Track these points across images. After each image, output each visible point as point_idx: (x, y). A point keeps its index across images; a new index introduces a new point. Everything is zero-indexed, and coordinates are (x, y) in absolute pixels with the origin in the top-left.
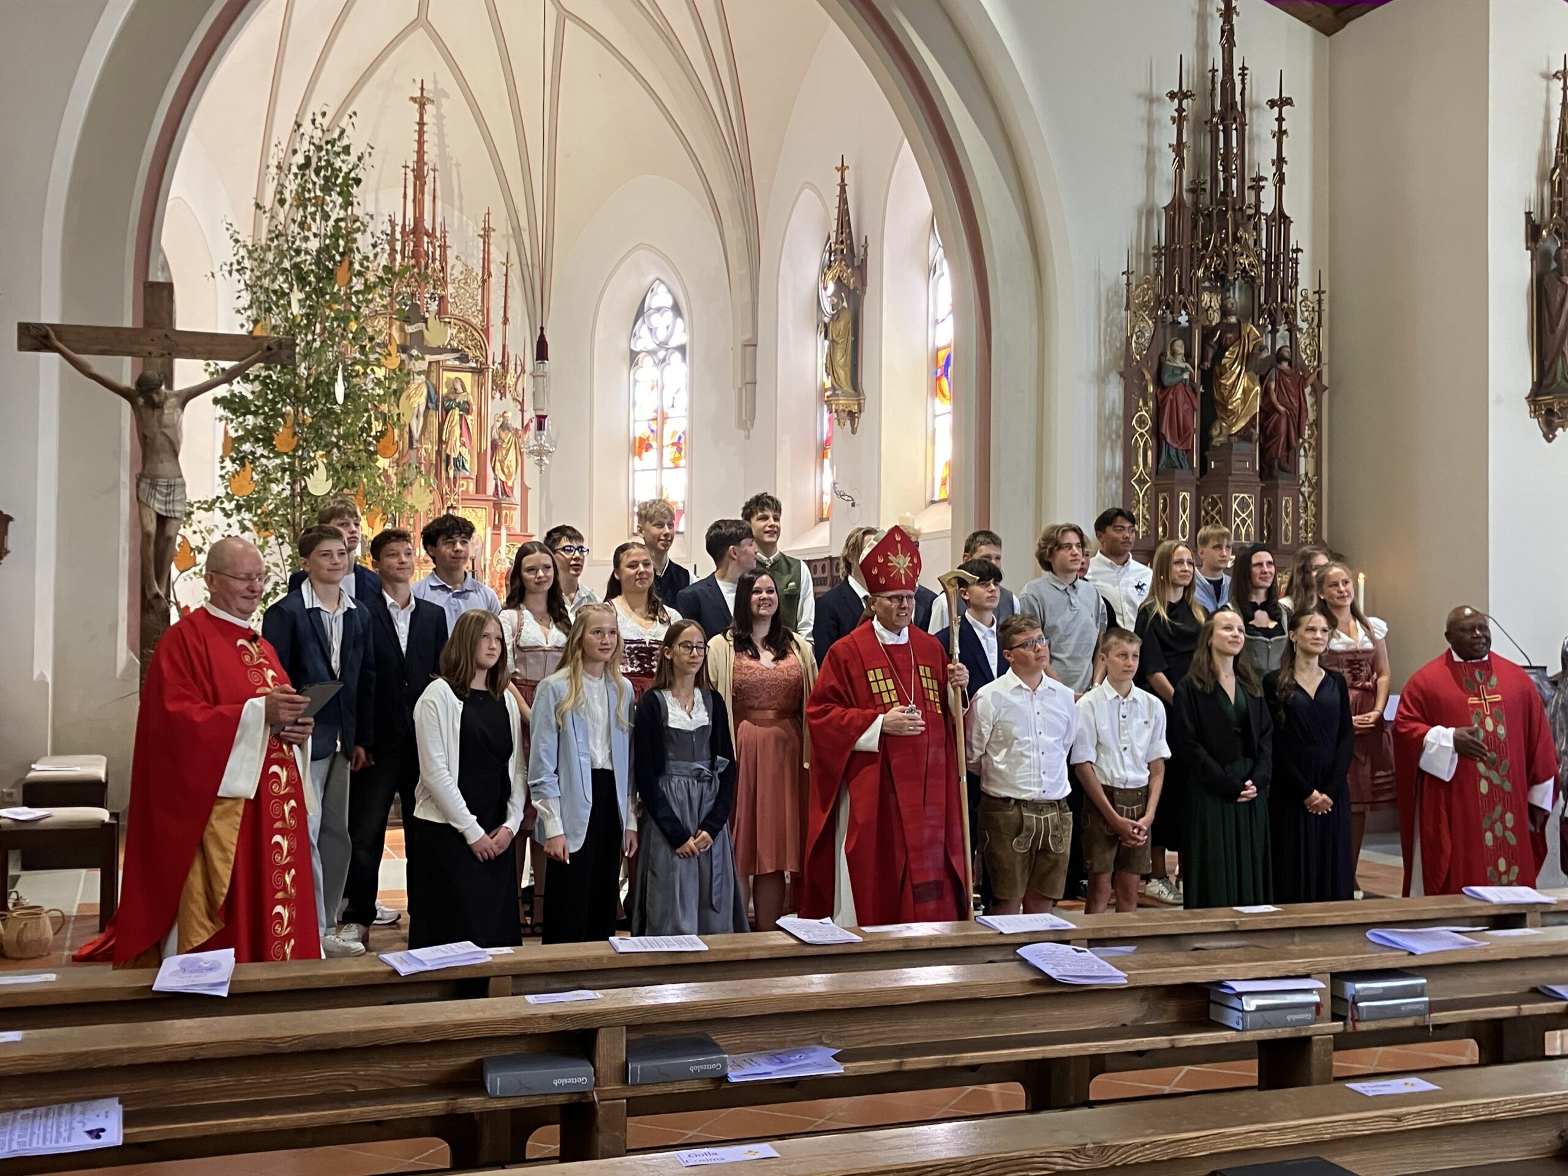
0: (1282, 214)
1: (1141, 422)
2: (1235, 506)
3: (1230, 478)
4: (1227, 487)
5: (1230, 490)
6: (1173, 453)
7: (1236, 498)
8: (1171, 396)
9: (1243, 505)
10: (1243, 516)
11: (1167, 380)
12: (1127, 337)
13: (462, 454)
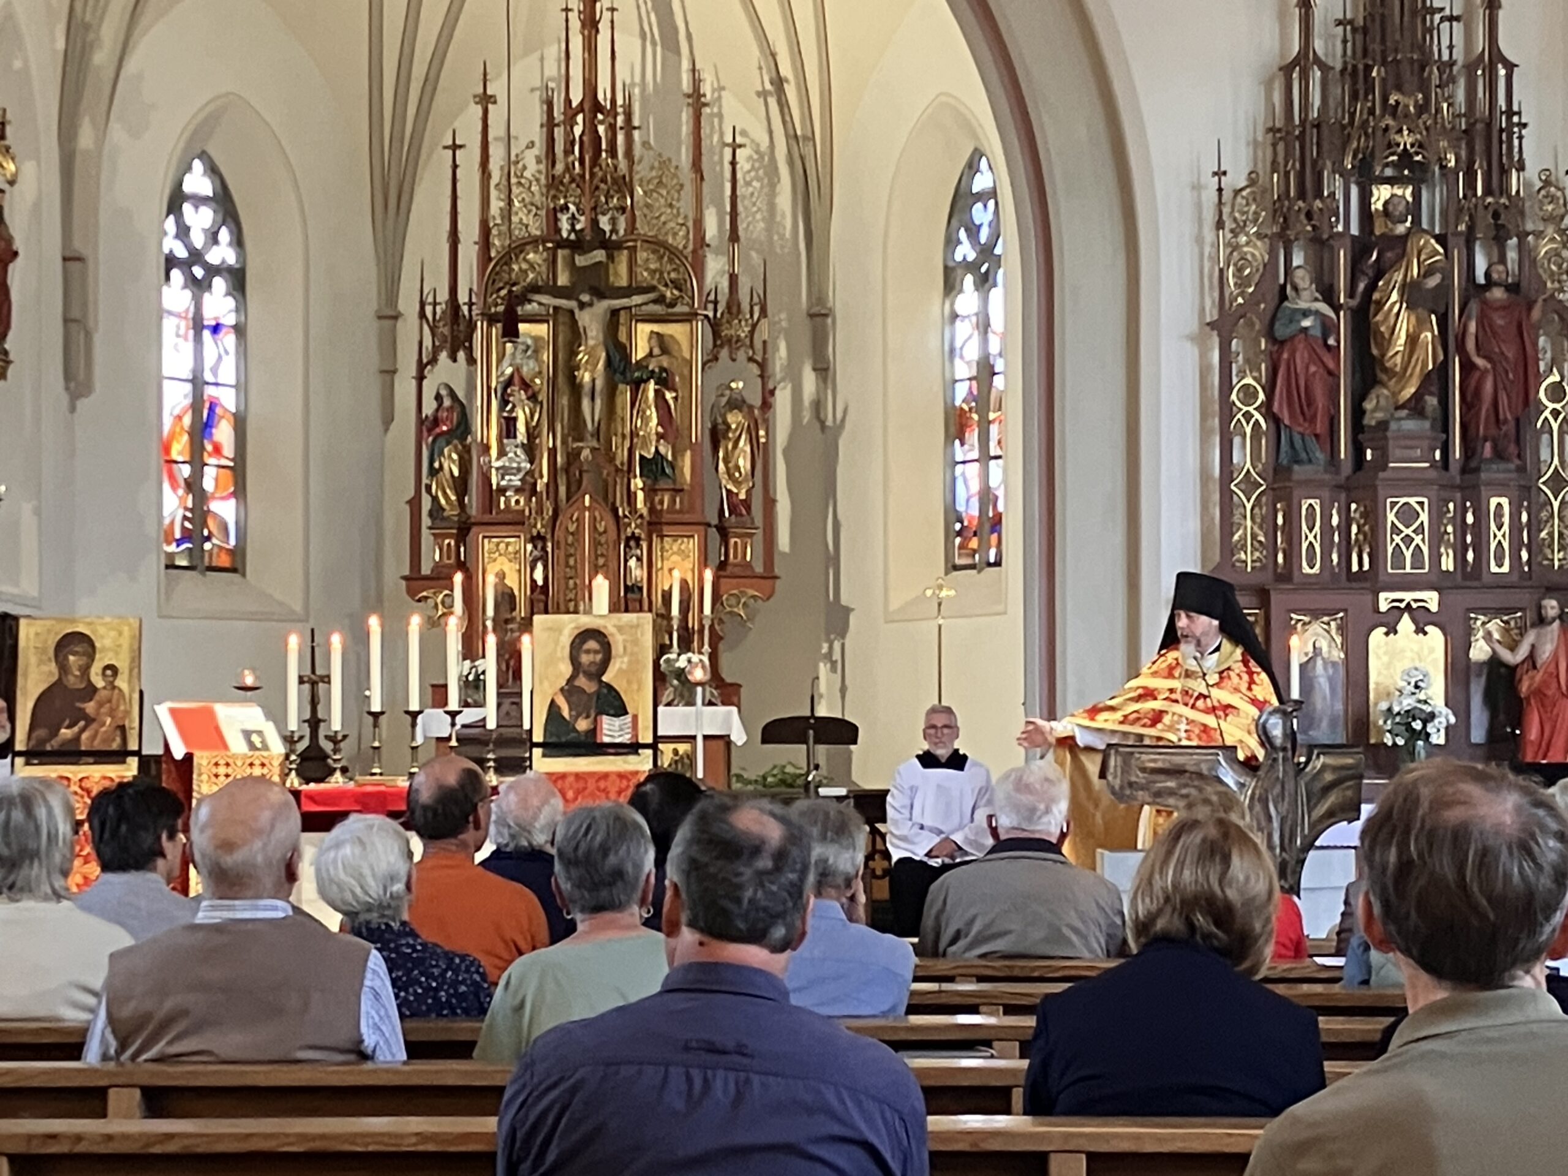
0: (1496, 55)
1: (1248, 394)
2: (1391, 517)
3: (1381, 475)
4: (1374, 488)
5: (1381, 492)
6: (1297, 439)
7: (1393, 504)
8: (1285, 356)
9: (1408, 515)
10: (1408, 531)
11: (1281, 331)
12: (1221, 271)
13: (662, 450)
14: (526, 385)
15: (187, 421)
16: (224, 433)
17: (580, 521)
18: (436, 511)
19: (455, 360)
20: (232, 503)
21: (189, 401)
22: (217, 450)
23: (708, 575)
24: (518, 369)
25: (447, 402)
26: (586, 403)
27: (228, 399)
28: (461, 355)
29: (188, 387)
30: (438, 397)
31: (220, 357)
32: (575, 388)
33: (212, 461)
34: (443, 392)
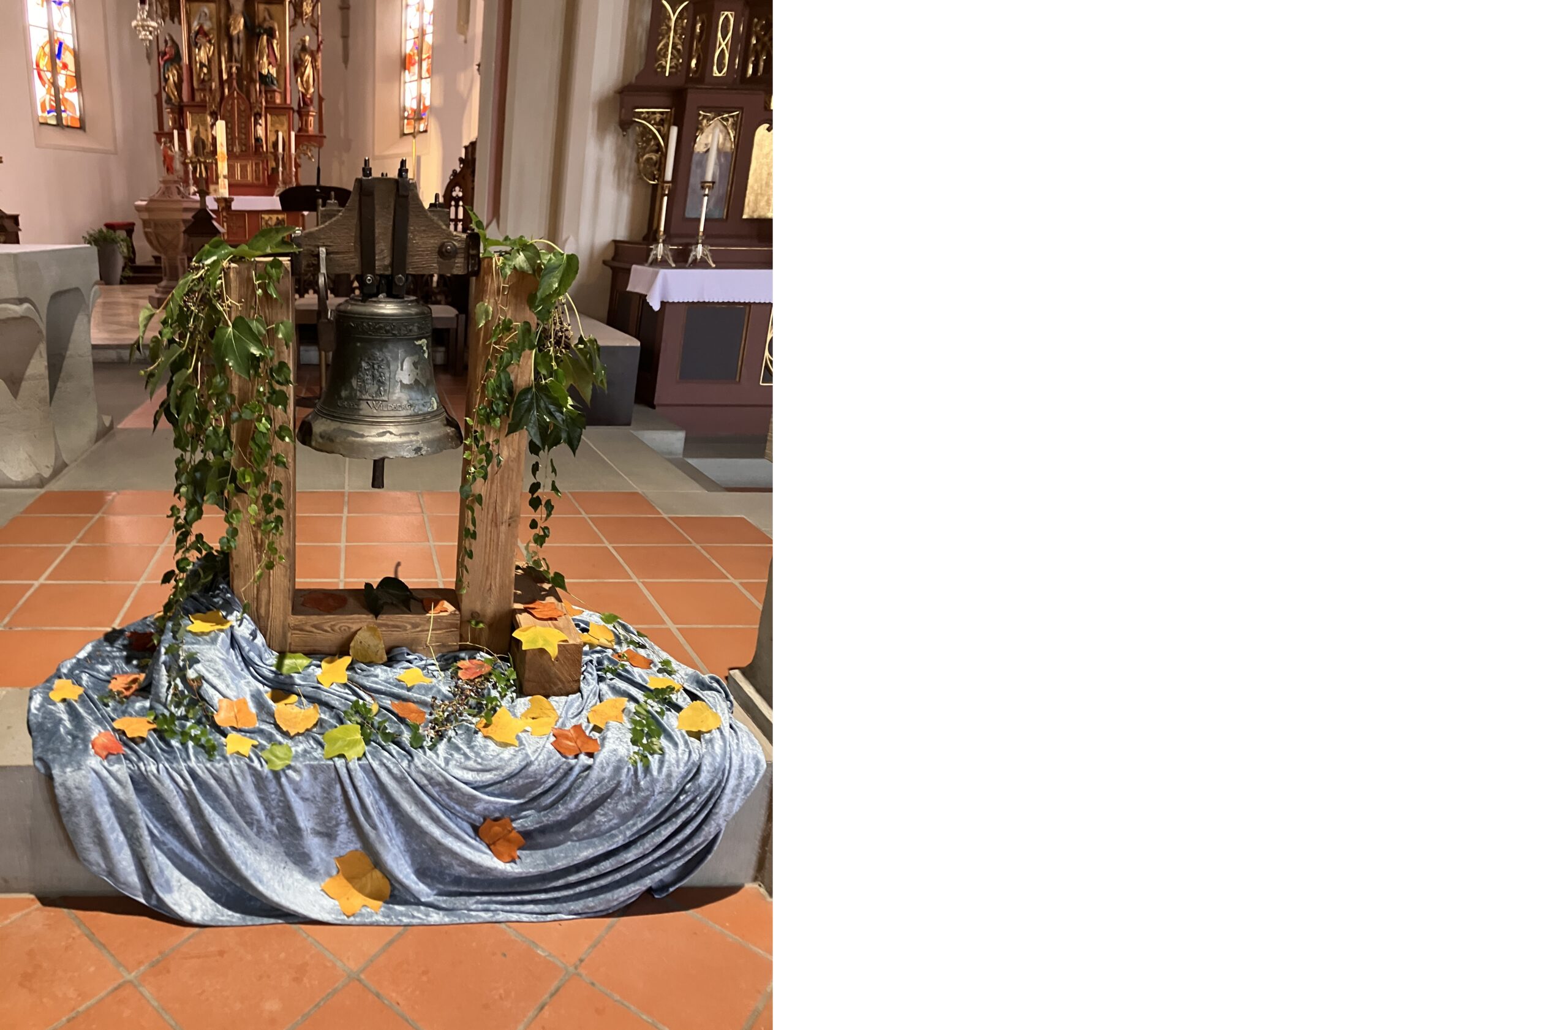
13: (271, 72)
14: (206, 35)
15: (47, 49)
16: (68, 58)
17: (232, 105)
18: (169, 99)
19: (174, 22)
20: (76, 94)
21: (47, 39)
22: (65, 66)
23: (293, 134)
24: (201, 27)
25: (169, 44)
26: (235, 45)
27: (69, 41)
28: (176, 20)
29: (46, 32)
30: (166, 41)
31: (62, 18)
32: (230, 39)
33: (63, 72)
34: (168, 38)
